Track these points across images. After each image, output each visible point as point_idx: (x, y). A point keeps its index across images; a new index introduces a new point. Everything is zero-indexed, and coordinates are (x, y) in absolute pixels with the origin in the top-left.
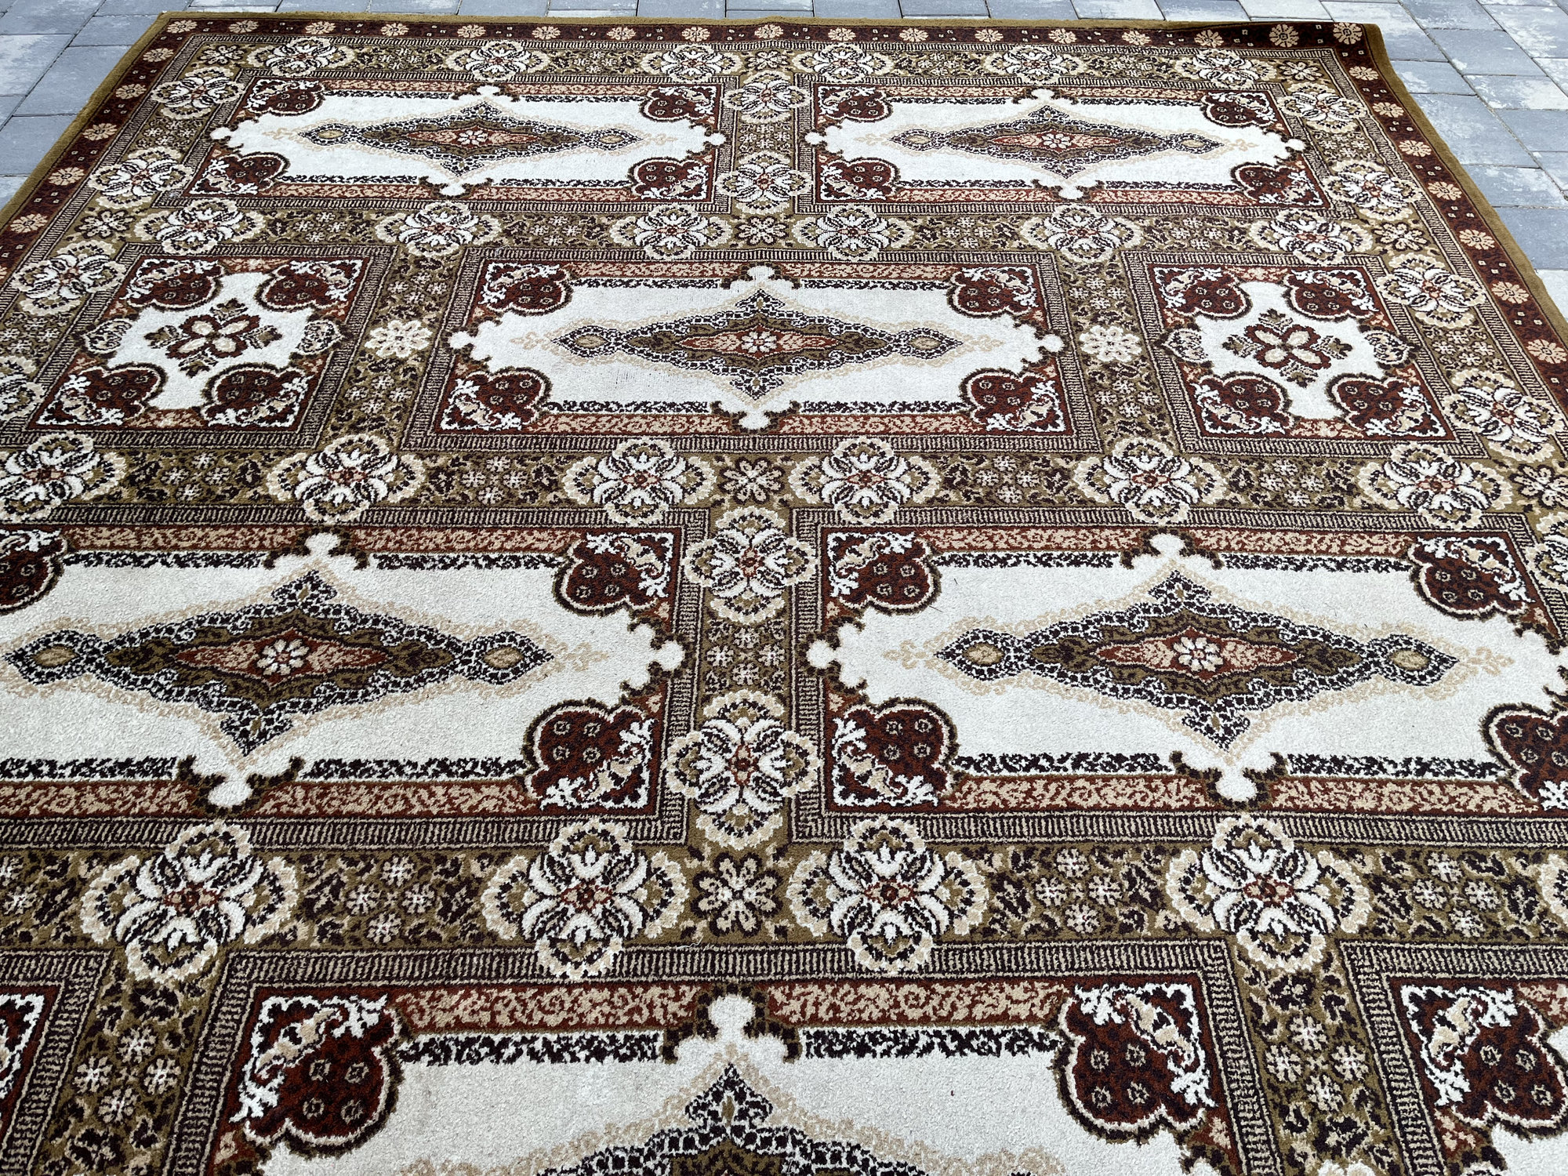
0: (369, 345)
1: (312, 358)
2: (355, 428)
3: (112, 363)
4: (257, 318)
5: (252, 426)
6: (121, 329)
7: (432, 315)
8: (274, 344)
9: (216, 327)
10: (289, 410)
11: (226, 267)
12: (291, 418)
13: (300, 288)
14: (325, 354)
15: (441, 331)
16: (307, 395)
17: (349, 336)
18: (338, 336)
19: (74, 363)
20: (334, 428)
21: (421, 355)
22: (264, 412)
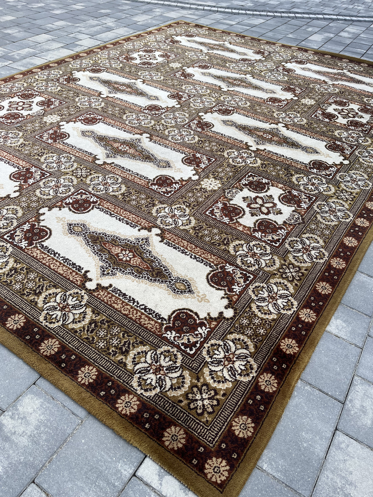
0: (220, 185)
1: (237, 188)
2: (235, 166)
3: (293, 208)
4: (247, 207)
5: (260, 176)
6: (289, 219)
7: (197, 187)
8: (246, 196)
9: (260, 208)
10: (249, 177)
11: (250, 231)
12: (249, 174)
13: (230, 212)
14: (233, 187)
15: (198, 182)
16: (243, 178)
17: (224, 190)
18: (227, 191)
19: (305, 212)
20: (240, 168)
21: (208, 177)
22: (255, 178)
